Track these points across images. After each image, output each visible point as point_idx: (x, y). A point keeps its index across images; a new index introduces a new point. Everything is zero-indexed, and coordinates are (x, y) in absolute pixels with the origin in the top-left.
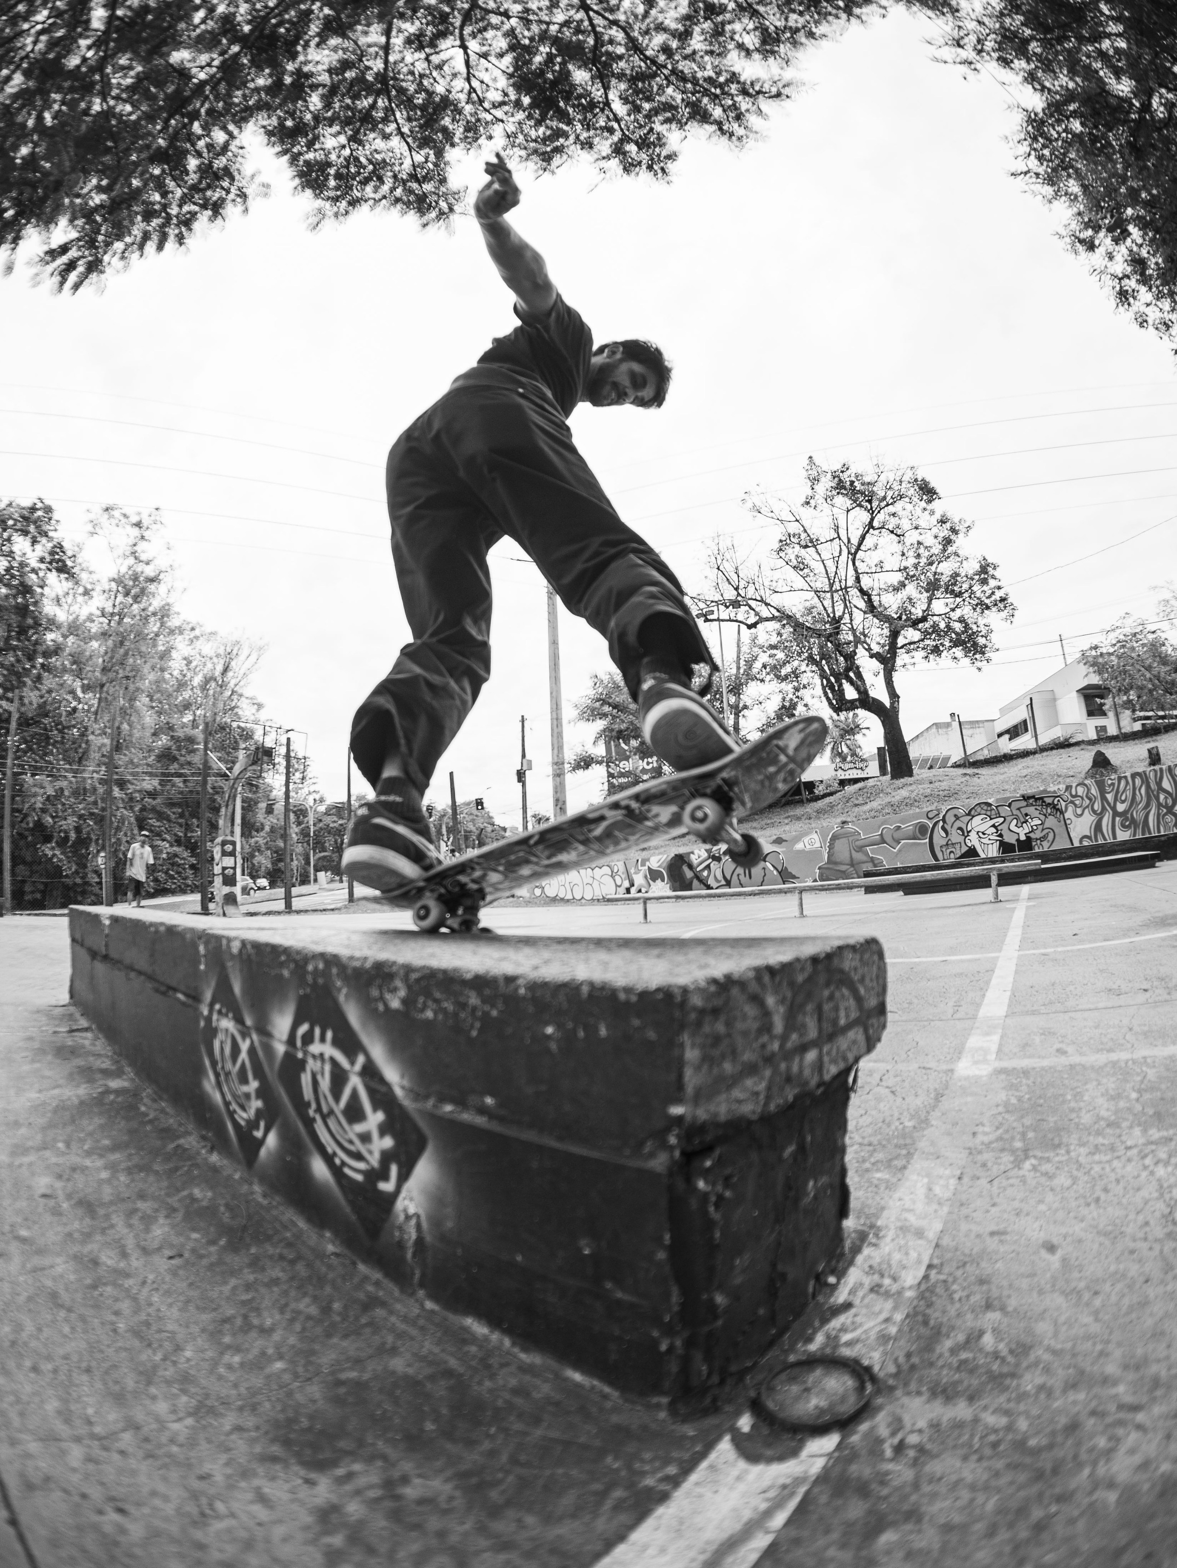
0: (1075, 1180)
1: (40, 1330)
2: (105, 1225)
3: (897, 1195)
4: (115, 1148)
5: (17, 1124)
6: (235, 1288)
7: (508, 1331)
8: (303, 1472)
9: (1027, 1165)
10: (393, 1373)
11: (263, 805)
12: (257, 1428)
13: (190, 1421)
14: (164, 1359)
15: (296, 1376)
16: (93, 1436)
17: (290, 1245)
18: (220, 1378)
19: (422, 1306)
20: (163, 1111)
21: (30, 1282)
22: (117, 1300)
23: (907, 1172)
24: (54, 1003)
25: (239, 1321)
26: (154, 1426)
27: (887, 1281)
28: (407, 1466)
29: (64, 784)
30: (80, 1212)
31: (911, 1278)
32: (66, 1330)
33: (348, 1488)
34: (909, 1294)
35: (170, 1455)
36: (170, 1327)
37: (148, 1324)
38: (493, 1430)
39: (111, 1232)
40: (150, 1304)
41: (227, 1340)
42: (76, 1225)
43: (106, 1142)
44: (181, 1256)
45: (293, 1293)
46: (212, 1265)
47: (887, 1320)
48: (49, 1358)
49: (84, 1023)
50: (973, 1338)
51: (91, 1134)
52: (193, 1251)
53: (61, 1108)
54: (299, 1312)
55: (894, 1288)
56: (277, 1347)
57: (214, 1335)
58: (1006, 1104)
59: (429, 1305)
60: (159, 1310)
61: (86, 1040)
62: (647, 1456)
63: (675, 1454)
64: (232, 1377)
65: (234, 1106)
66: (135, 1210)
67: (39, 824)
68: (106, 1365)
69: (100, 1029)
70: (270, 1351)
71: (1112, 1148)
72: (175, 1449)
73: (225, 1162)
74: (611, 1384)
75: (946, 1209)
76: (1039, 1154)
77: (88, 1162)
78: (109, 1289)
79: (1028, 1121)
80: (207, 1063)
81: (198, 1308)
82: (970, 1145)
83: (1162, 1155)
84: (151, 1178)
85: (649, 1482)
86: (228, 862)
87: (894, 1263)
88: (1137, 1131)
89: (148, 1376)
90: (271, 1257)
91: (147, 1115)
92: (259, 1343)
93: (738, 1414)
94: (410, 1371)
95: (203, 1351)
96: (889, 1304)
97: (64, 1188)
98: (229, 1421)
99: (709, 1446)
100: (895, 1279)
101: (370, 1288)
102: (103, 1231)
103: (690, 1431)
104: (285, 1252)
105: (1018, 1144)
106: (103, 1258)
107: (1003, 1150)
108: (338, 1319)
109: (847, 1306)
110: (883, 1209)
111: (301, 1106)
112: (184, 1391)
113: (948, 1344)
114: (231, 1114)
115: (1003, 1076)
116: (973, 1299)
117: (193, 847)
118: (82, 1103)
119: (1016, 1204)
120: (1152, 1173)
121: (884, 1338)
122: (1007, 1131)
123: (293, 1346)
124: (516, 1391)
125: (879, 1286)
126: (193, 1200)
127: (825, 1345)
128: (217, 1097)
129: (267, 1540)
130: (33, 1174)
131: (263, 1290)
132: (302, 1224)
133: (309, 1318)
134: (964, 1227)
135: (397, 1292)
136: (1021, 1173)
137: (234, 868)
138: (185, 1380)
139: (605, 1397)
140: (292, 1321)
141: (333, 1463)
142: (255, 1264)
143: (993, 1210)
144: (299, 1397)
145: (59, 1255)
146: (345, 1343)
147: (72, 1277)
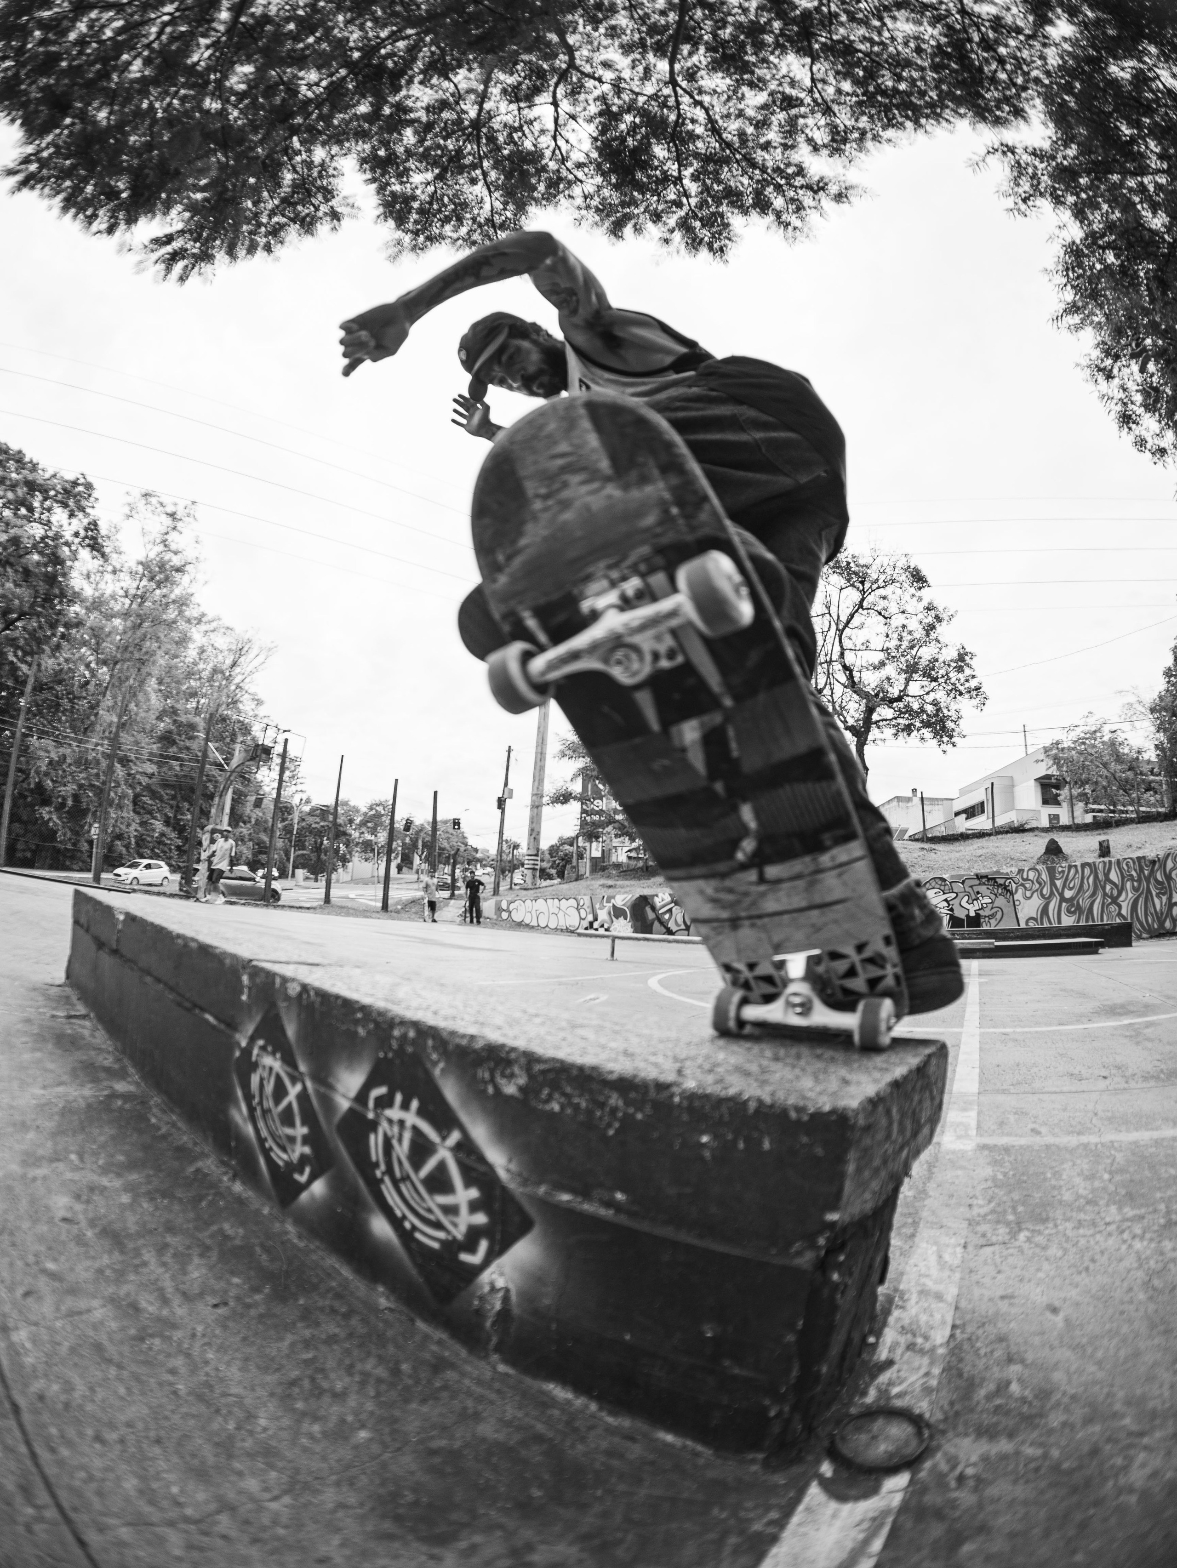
0: (1066, 1251)
2: (137, 1261)
3: (912, 1262)
4: (132, 1165)
5: (24, 1127)
6: (293, 1345)
7: (595, 1397)
8: (425, 1549)
9: (1022, 1236)
10: (484, 1439)
11: (252, 799)
12: (362, 1505)
13: (287, 1499)
14: (239, 1428)
15: (385, 1446)
16: (187, 1520)
17: (339, 1296)
18: (305, 1450)
19: (494, 1368)
20: (174, 1125)
21: (69, 1328)
22: (169, 1355)
23: (917, 1239)
24: (49, 981)
25: (307, 1384)
26: (250, 1504)
27: (919, 1340)
28: (530, 1535)
29: (68, 751)
30: (107, 1243)
31: (939, 1337)
32: (122, 1390)
33: (478, 1560)
34: (941, 1351)
35: (278, 1539)
36: (234, 1390)
37: (209, 1386)
39: (145, 1270)
40: (207, 1363)
41: (300, 1406)
42: (106, 1260)
43: (121, 1158)
44: (226, 1304)
45: (356, 1352)
46: (261, 1316)
47: (927, 1375)
49: (81, 1009)
50: (1003, 1387)
51: (103, 1146)
52: (238, 1299)
53: (67, 1111)
54: (366, 1375)
55: (927, 1346)
56: (356, 1414)
57: (285, 1400)
58: (994, 1179)
59: (502, 1368)
60: (217, 1369)
61: (85, 1029)
62: (749, 1503)
63: (774, 1500)
64: (318, 1448)
66: (166, 1246)
67: (39, 786)
68: (176, 1435)
69: (99, 1017)
70: (350, 1418)
71: (1094, 1224)
72: (281, 1531)
73: (252, 1194)
74: (705, 1443)
75: (958, 1275)
76: (1031, 1227)
77: (105, 1181)
78: (157, 1341)
79: (1016, 1196)
81: (259, 1368)
82: (968, 1216)
83: (1138, 1230)
84: (176, 1207)
85: (758, 1527)
87: (921, 1323)
88: (1113, 1209)
89: (227, 1448)
90: (322, 1309)
91: (159, 1129)
92: (335, 1409)
93: (819, 1462)
94: (500, 1437)
95: (278, 1418)
96: (925, 1361)
97: (85, 1211)
98: (329, 1497)
99: (801, 1492)
100: (925, 1338)
102: (136, 1269)
103: (782, 1479)
104: (337, 1304)
105: (1011, 1217)
106: (143, 1304)
107: (998, 1222)
108: (410, 1382)
109: (890, 1362)
110: (902, 1274)
112: (270, 1466)
113: (983, 1392)
115: (986, 1152)
116: (996, 1355)
117: (181, 829)
118: (89, 1106)
119: (1018, 1271)
120: (1130, 1246)
121: (927, 1390)
122: (999, 1205)
123: (372, 1413)
125: (914, 1344)
126: (225, 1237)
127: (879, 1398)
128: (249, 1130)
130: (49, 1191)
131: (323, 1348)
132: (346, 1272)
133: (379, 1381)
134: (977, 1292)
135: (464, 1353)
136: (1017, 1244)
138: (268, 1453)
140: (363, 1384)
141: (450, 1538)
142: (306, 1315)
143: (999, 1276)
144: (395, 1469)
145: (94, 1297)
146: (425, 1409)
147: (114, 1325)
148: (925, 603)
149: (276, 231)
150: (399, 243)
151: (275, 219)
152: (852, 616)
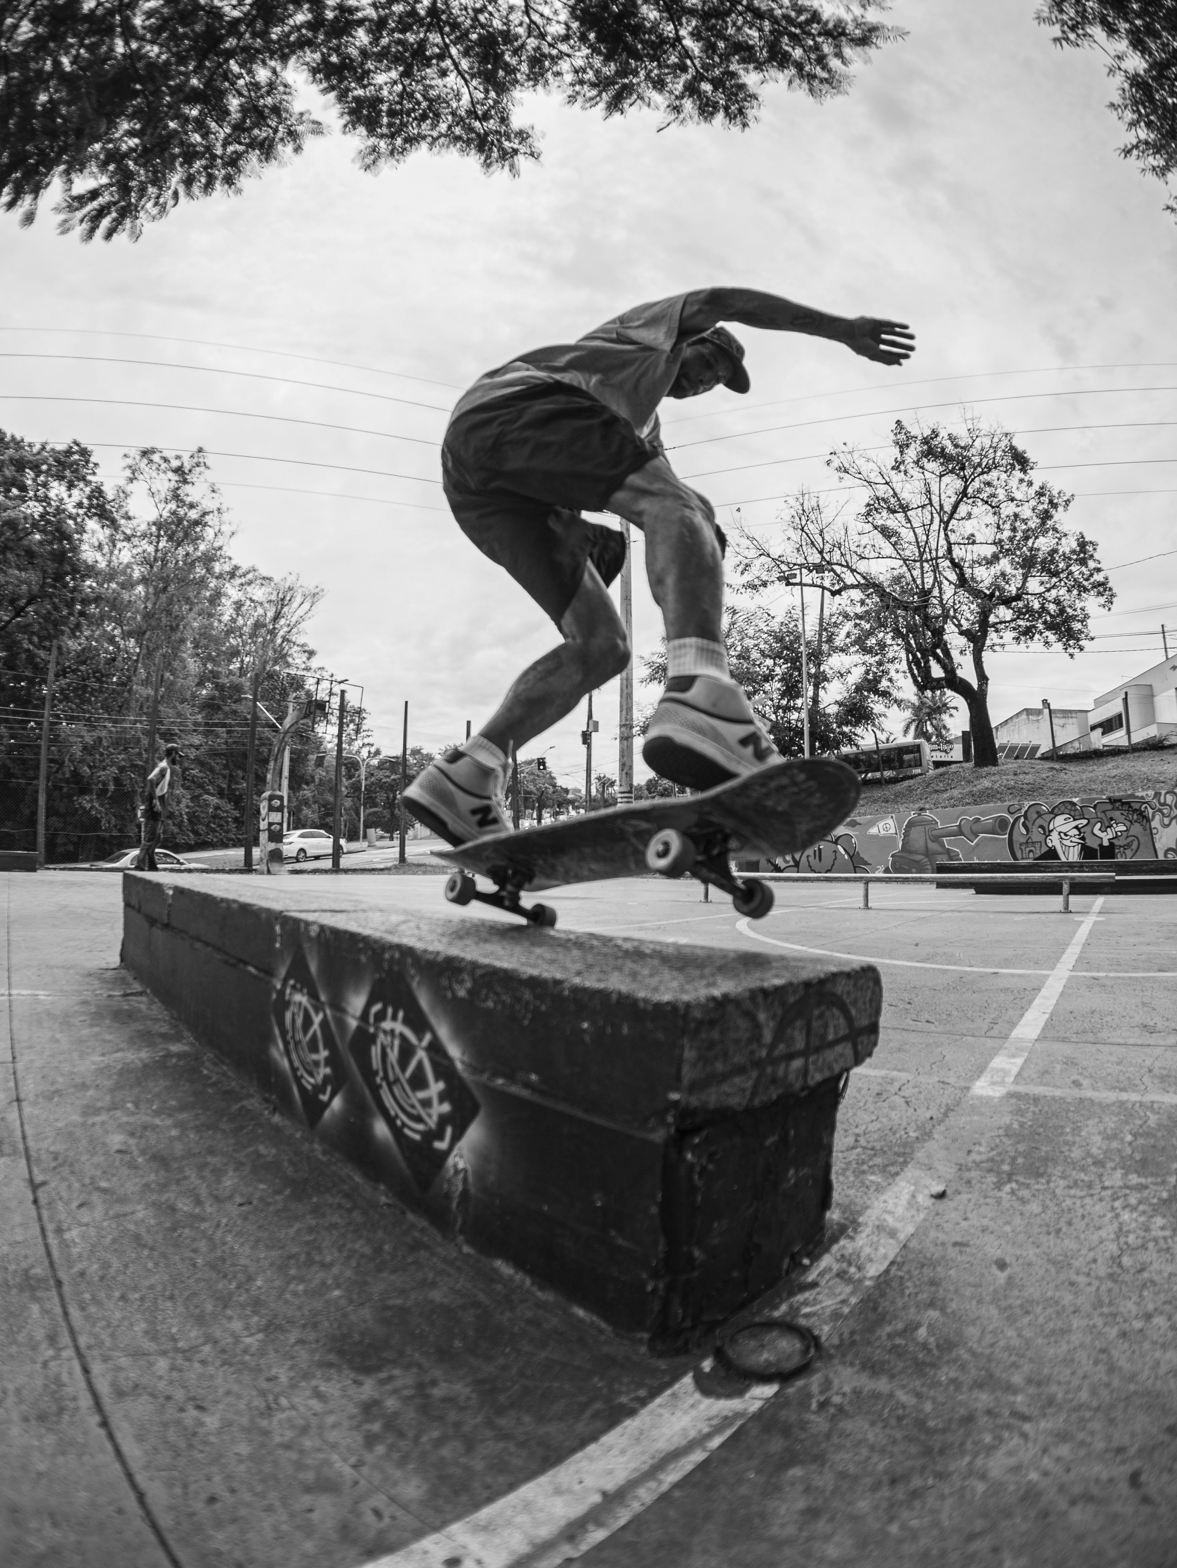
0: (1045, 1209)
1: (126, 1266)
2: (179, 1176)
3: (883, 1198)
4: (182, 1108)
5: (84, 1086)
6: (299, 1231)
7: (529, 1272)
8: (352, 1375)
9: (1008, 1188)
10: (432, 1302)
11: (313, 757)
12: (317, 1341)
13: (260, 1336)
14: (239, 1287)
15: (351, 1301)
16: (177, 1350)
17: (347, 1196)
18: (286, 1302)
19: (460, 1249)
20: (224, 1074)
21: (114, 1226)
22: (194, 1240)
23: (898, 1178)
24: (104, 966)
25: (303, 1258)
26: (230, 1340)
27: (853, 1270)
28: (437, 1373)
29: (103, 734)
30: (155, 1165)
31: (873, 1270)
32: (150, 1265)
33: (389, 1387)
34: (868, 1283)
35: (243, 1363)
36: (243, 1262)
37: (224, 1260)
38: (508, 1350)
39: (185, 1183)
40: (224, 1243)
41: (293, 1272)
42: (152, 1177)
43: (174, 1103)
44: (250, 1203)
45: (350, 1236)
46: (278, 1211)
47: (843, 1302)
48: (135, 1289)
49: (137, 987)
50: (912, 1328)
51: (158, 1095)
52: (261, 1199)
53: (125, 1070)
54: (353, 1252)
55: (857, 1276)
56: (336, 1278)
57: (282, 1269)
58: (1008, 1128)
59: (467, 1249)
60: (232, 1248)
61: (142, 1004)
62: (625, 1380)
63: (648, 1381)
64: (297, 1301)
65: (301, 1072)
66: (206, 1164)
67: (76, 774)
68: (186, 1293)
69: (156, 992)
70: (330, 1282)
71: (1090, 1186)
72: (247, 1358)
73: (287, 1122)
74: (607, 1320)
75: (922, 1216)
76: (1022, 1180)
77: (157, 1121)
78: (187, 1231)
79: (1022, 1147)
80: (277, 1032)
81: (266, 1246)
82: (962, 1161)
83: (1133, 1201)
84: (219, 1136)
85: (624, 1399)
86: (275, 817)
87: (863, 1255)
88: (1118, 1174)
89: (225, 1301)
90: (331, 1206)
91: (210, 1078)
92: (320, 1275)
93: (703, 1357)
94: (446, 1301)
95: (272, 1281)
96: (849, 1289)
97: (137, 1145)
98: (294, 1335)
99: (676, 1378)
100: (860, 1269)
101: (417, 1234)
102: (178, 1182)
103: (662, 1364)
104: (343, 1202)
105: (1006, 1168)
106: (180, 1206)
107: (990, 1170)
108: (388, 1258)
109: (814, 1285)
110: (867, 1208)
111: (368, 1073)
112: (255, 1313)
113: (888, 1329)
114: (298, 1080)
115: (1013, 1101)
116: (920, 1297)
117: (236, 800)
118: (145, 1066)
119: (984, 1221)
120: (1117, 1216)
121: (836, 1315)
122: (1000, 1154)
123: (349, 1278)
124: (529, 1322)
125: (845, 1272)
126: (259, 1156)
127: (786, 1314)
128: (285, 1063)
129: (321, 1427)
130: (106, 1132)
131: (324, 1233)
132: (358, 1179)
133: (363, 1256)
134: (933, 1234)
135: (439, 1238)
136: (1000, 1194)
137: (281, 824)
138: (257, 1304)
139: (601, 1331)
140: (349, 1258)
141: (378, 1369)
142: (316, 1211)
143: (964, 1223)
144: (353, 1318)
145: (139, 1203)
146: (393, 1277)
147: (152, 1222)
148: (1036, 487)
149: (234, 161)
150: (374, 149)
151: (231, 149)
152: (955, 507)
